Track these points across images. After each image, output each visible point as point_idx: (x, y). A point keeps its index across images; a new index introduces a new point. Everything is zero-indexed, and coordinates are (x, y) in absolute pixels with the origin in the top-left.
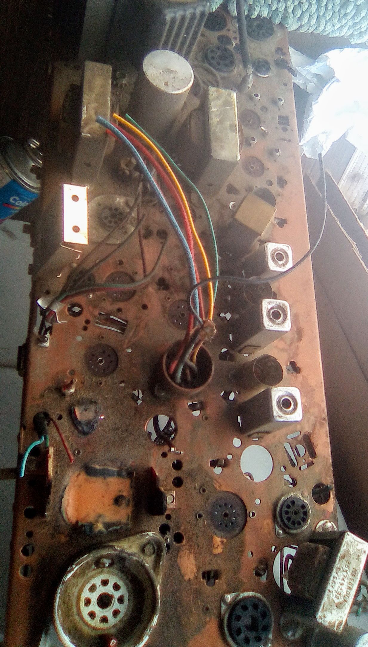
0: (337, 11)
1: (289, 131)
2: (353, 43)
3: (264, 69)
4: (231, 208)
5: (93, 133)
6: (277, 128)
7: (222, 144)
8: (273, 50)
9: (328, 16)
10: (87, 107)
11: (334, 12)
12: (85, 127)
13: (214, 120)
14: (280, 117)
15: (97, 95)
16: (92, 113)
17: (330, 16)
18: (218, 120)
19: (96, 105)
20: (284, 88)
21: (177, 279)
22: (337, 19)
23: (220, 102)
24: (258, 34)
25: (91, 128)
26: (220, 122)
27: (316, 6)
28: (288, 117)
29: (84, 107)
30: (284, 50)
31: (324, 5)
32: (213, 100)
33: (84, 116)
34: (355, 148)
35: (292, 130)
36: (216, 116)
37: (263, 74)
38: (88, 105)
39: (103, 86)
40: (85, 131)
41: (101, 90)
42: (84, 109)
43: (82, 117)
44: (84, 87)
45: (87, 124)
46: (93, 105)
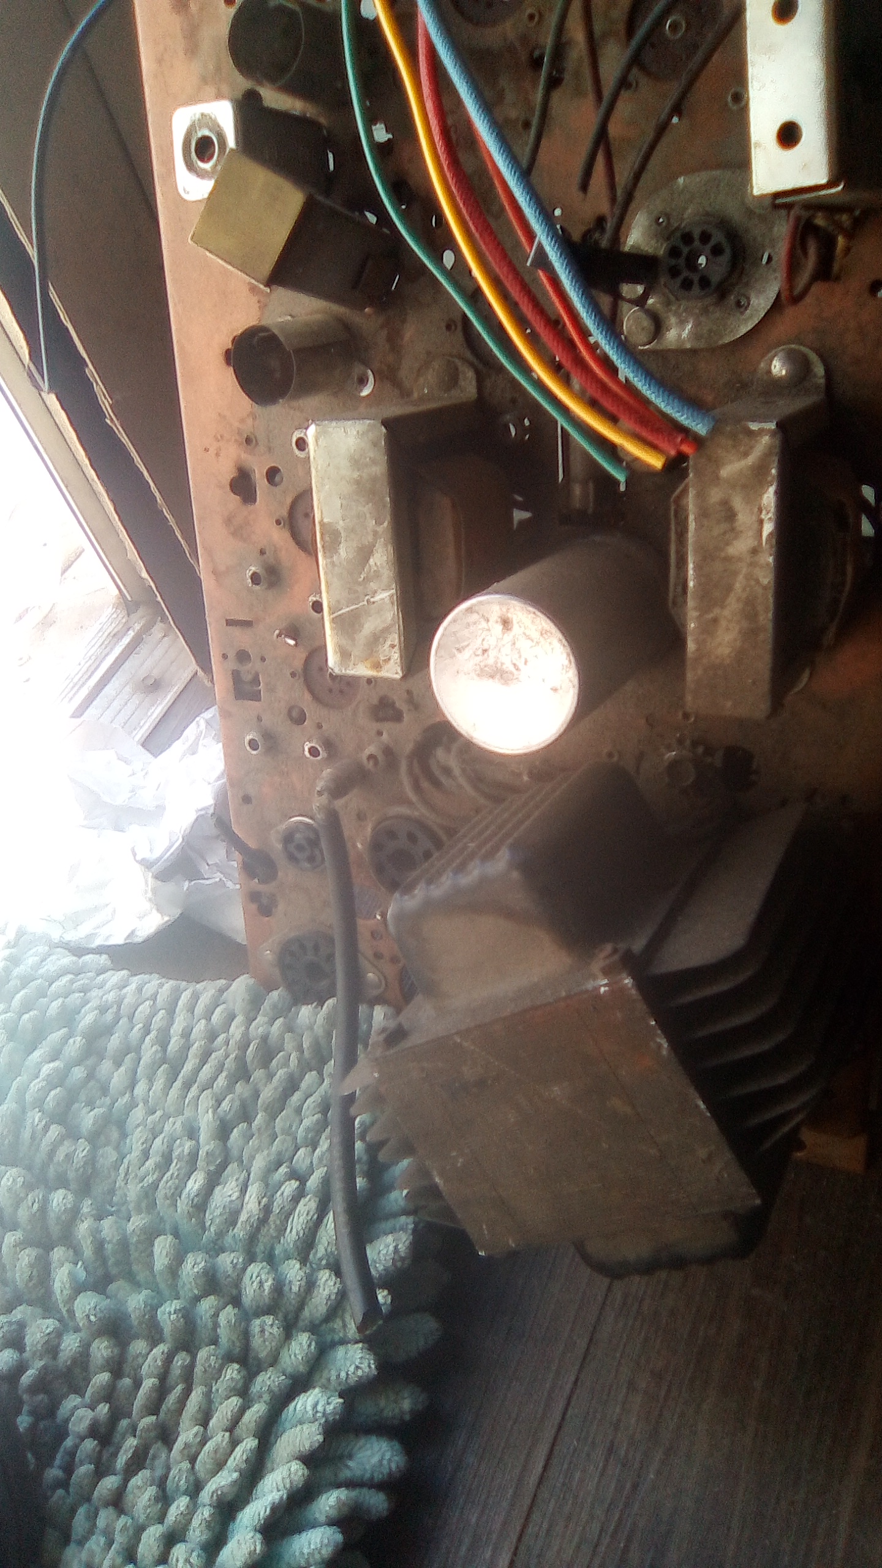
0: (124, 1021)
1: (232, 655)
2: (104, 957)
3: (298, 836)
4: (370, 372)
5: (741, 436)
6: (263, 659)
7: (356, 475)
8: (281, 907)
9: (145, 1008)
10: (761, 536)
11: (131, 1017)
12: (767, 455)
13: (382, 559)
14: (256, 697)
15: (729, 589)
16: (744, 518)
17: (140, 1008)
18: (371, 562)
19: (731, 550)
20: (252, 791)
21: (510, 96)
22: (126, 1001)
23: (370, 626)
24: (316, 948)
25: (746, 455)
26: (365, 553)
27: (172, 1031)
28: (237, 698)
29: (771, 534)
30: (254, 907)
31: (153, 1033)
32: (386, 630)
33: (769, 497)
34: (143, 745)
35: (225, 656)
36: (377, 575)
37: (301, 822)
38: (756, 543)
39: (709, 627)
40: (766, 440)
41: (717, 611)
42: (768, 528)
43: (776, 492)
44: (770, 615)
45: (759, 471)
46: (740, 547)
